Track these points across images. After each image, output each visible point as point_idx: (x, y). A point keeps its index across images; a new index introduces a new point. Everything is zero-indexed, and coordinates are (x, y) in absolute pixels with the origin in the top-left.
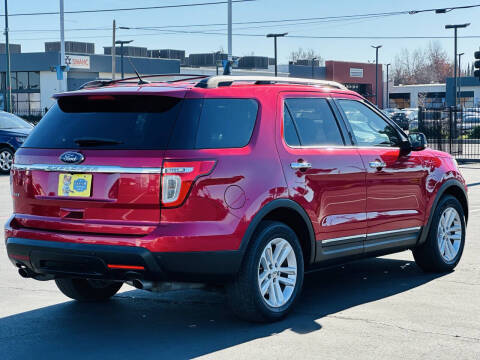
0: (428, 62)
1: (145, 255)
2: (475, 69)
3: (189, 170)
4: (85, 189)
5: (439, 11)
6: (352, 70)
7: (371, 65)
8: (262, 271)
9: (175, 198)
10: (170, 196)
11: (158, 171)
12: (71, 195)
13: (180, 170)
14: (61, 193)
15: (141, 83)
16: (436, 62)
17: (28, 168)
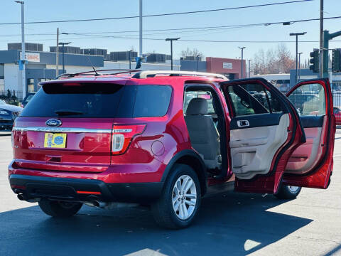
0: (277, 59)
1: (101, 185)
2: (310, 64)
3: (129, 131)
4: (62, 143)
5: (285, 24)
6: (224, 64)
7: (238, 61)
8: (174, 196)
9: (120, 149)
10: (117, 147)
11: (109, 131)
12: (52, 146)
13: (124, 131)
14: (46, 146)
15: (97, 75)
16: (283, 58)
17: (22, 129)
